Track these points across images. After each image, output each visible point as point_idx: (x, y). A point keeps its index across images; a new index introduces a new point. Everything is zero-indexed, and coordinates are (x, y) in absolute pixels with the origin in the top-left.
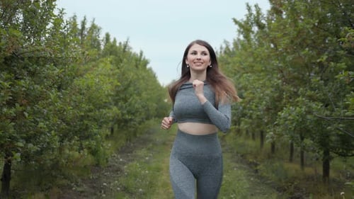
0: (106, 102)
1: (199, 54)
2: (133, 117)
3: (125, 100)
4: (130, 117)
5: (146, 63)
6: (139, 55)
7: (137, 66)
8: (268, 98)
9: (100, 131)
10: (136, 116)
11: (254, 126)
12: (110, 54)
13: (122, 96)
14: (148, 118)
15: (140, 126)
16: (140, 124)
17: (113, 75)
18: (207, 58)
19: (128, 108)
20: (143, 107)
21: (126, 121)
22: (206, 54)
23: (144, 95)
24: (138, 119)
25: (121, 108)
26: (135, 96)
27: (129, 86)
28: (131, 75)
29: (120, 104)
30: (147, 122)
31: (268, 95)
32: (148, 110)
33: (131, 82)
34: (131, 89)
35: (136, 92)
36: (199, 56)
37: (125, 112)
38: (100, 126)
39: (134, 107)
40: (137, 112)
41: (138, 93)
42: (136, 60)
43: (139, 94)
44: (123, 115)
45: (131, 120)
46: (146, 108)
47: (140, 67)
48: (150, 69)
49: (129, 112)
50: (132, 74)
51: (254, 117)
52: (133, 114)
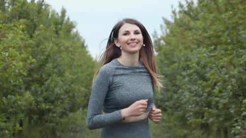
0: (15, 86)
1: (132, 33)
2: (52, 107)
3: (41, 82)
4: (47, 107)
5: (71, 26)
6: (60, 14)
7: (57, 32)
8: (234, 80)
9: (8, 124)
10: (56, 106)
11: (221, 119)
12: (20, 18)
13: (36, 76)
14: (73, 109)
15: (62, 120)
16: (61, 117)
17: (25, 47)
18: (140, 37)
19: (45, 94)
20: (67, 92)
21: (42, 113)
22: (138, 33)
23: (68, 75)
24: (59, 110)
25: (35, 94)
26: (54, 75)
27: (46, 61)
28: (49, 46)
29: (33, 88)
30: (71, 115)
31: (234, 76)
32: (74, 96)
33: (48, 56)
34: (50, 65)
35: (56, 70)
36: (133, 36)
37: (40, 99)
38: (8, 118)
39: (53, 91)
40: (57, 99)
41: (59, 71)
42: (56, 23)
43: (61, 74)
44: (37, 103)
45: (49, 110)
46: (71, 94)
47: (61, 32)
48: (77, 34)
49: (46, 100)
50: (51, 45)
51: (221, 106)
52: (52, 102)
